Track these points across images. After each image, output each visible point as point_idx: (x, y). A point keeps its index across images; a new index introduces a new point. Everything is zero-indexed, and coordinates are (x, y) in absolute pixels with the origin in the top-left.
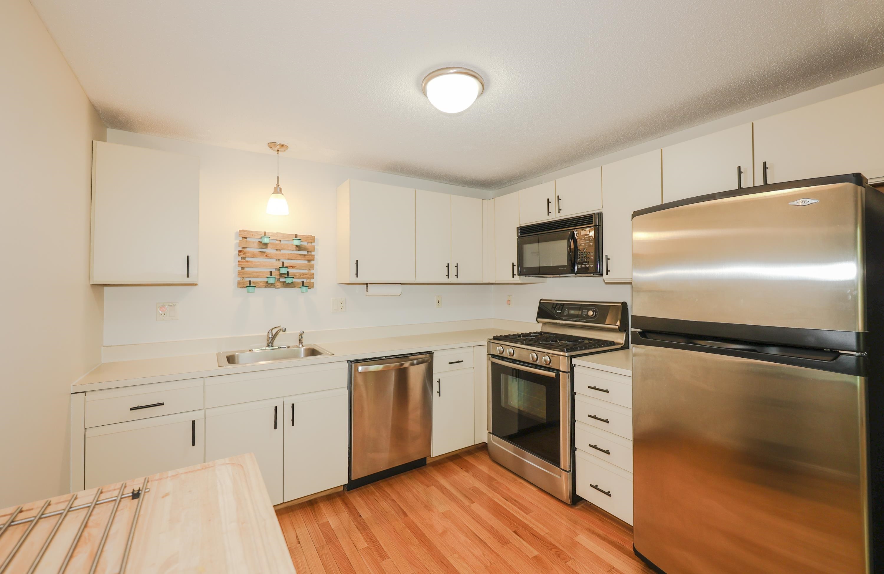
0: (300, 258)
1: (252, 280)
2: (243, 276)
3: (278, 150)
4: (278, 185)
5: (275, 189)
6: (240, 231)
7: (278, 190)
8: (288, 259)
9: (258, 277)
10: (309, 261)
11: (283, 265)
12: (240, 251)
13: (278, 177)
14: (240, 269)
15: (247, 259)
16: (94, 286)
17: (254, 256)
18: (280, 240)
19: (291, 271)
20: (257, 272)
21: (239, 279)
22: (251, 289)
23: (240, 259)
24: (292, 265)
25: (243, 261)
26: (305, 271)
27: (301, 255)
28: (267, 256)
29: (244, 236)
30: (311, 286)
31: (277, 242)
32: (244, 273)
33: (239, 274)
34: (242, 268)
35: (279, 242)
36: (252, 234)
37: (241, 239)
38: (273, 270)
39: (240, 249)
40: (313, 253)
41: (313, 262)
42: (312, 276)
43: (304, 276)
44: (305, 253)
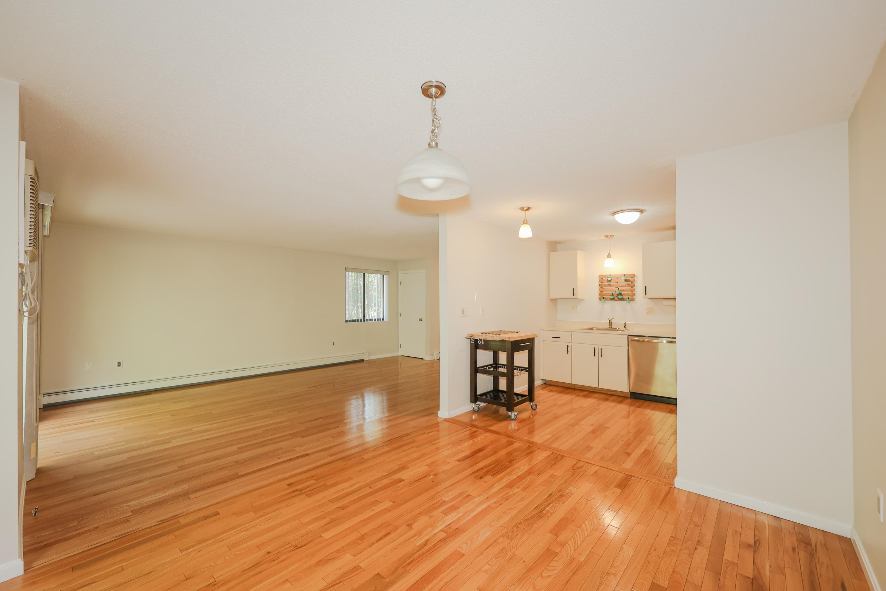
0: (627, 286)
1: (605, 297)
2: (601, 295)
3: (609, 238)
4: (609, 254)
5: (608, 256)
6: (600, 275)
7: (609, 256)
8: (621, 287)
9: (607, 295)
10: (632, 287)
11: (618, 290)
12: (600, 284)
13: (609, 250)
14: (600, 292)
15: (603, 288)
16: (552, 299)
17: (605, 286)
18: (618, 278)
19: (623, 293)
20: (607, 293)
21: (600, 297)
22: (603, 301)
23: (600, 288)
24: (623, 289)
25: (601, 288)
26: (630, 292)
27: (627, 284)
28: (611, 286)
29: (601, 277)
30: (633, 300)
31: (616, 279)
32: (602, 294)
33: (600, 294)
34: (601, 292)
35: (617, 279)
36: (605, 276)
37: (600, 279)
38: (614, 292)
39: (600, 283)
40: (634, 283)
41: (634, 288)
42: (634, 295)
43: (629, 295)
44: (630, 283)
